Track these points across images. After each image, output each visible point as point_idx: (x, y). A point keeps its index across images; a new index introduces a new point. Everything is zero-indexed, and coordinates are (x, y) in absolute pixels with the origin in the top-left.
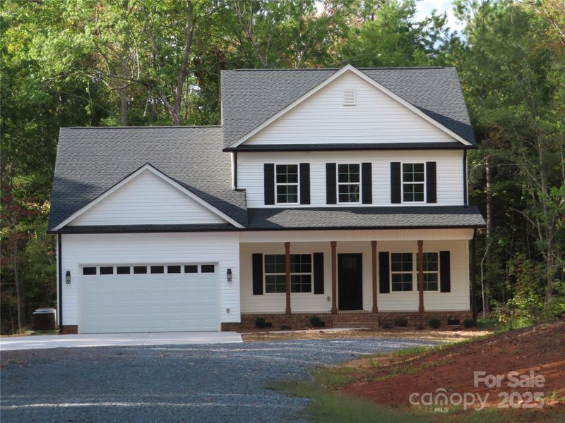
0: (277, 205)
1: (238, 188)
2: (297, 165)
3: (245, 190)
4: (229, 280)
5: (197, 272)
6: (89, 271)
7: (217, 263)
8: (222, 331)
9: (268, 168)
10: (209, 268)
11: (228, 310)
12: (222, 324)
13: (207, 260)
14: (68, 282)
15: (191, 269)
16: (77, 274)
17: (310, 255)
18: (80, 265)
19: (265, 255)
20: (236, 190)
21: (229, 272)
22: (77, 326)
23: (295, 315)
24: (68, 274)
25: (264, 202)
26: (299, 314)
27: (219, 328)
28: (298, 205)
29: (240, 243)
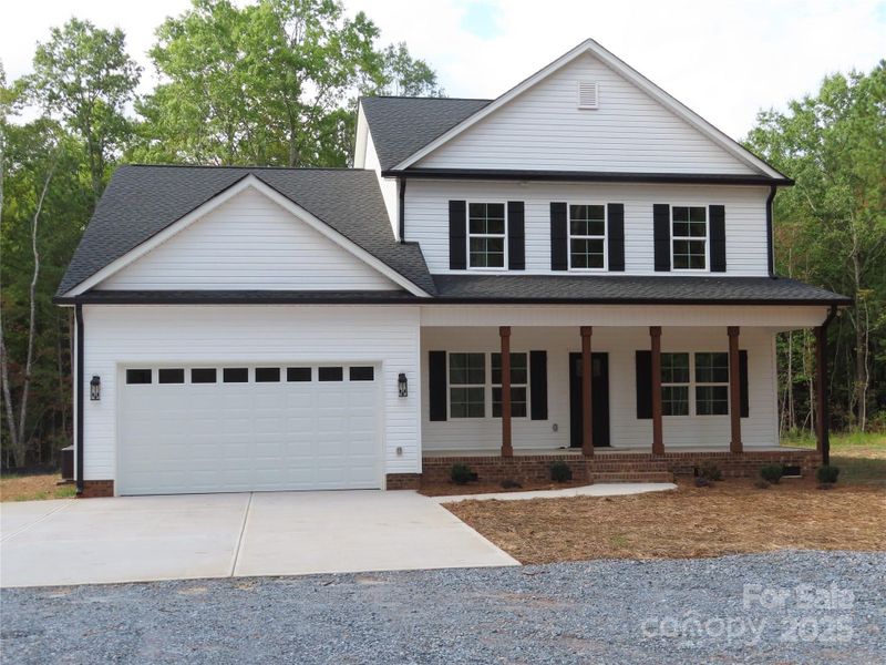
0: (471, 271)
1: (406, 240)
2: (502, 205)
3: (416, 244)
4: (403, 393)
5: (341, 379)
6: (138, 376)
7: (380, 363)
8: (388, 489)
9: (456, 209)
10: (363, 373)
11: (399, 451)
12: (388, 476)
13: (361, 357)
14: (96, 397)
15: (331, 374)
16: (113, 382)
17: (525, 354)
18: (120, 366)
19: (451, 354)
20: (403, 242)
21: (402, 379)
22: (112, 482)
23: (519, 458)
24: (96, 382)
25: (448, 265)
26: (526, 458)
27: (382, 483)
28: (504, 270)
29: (421, 328)
